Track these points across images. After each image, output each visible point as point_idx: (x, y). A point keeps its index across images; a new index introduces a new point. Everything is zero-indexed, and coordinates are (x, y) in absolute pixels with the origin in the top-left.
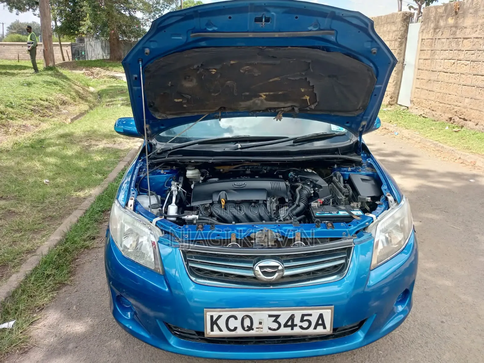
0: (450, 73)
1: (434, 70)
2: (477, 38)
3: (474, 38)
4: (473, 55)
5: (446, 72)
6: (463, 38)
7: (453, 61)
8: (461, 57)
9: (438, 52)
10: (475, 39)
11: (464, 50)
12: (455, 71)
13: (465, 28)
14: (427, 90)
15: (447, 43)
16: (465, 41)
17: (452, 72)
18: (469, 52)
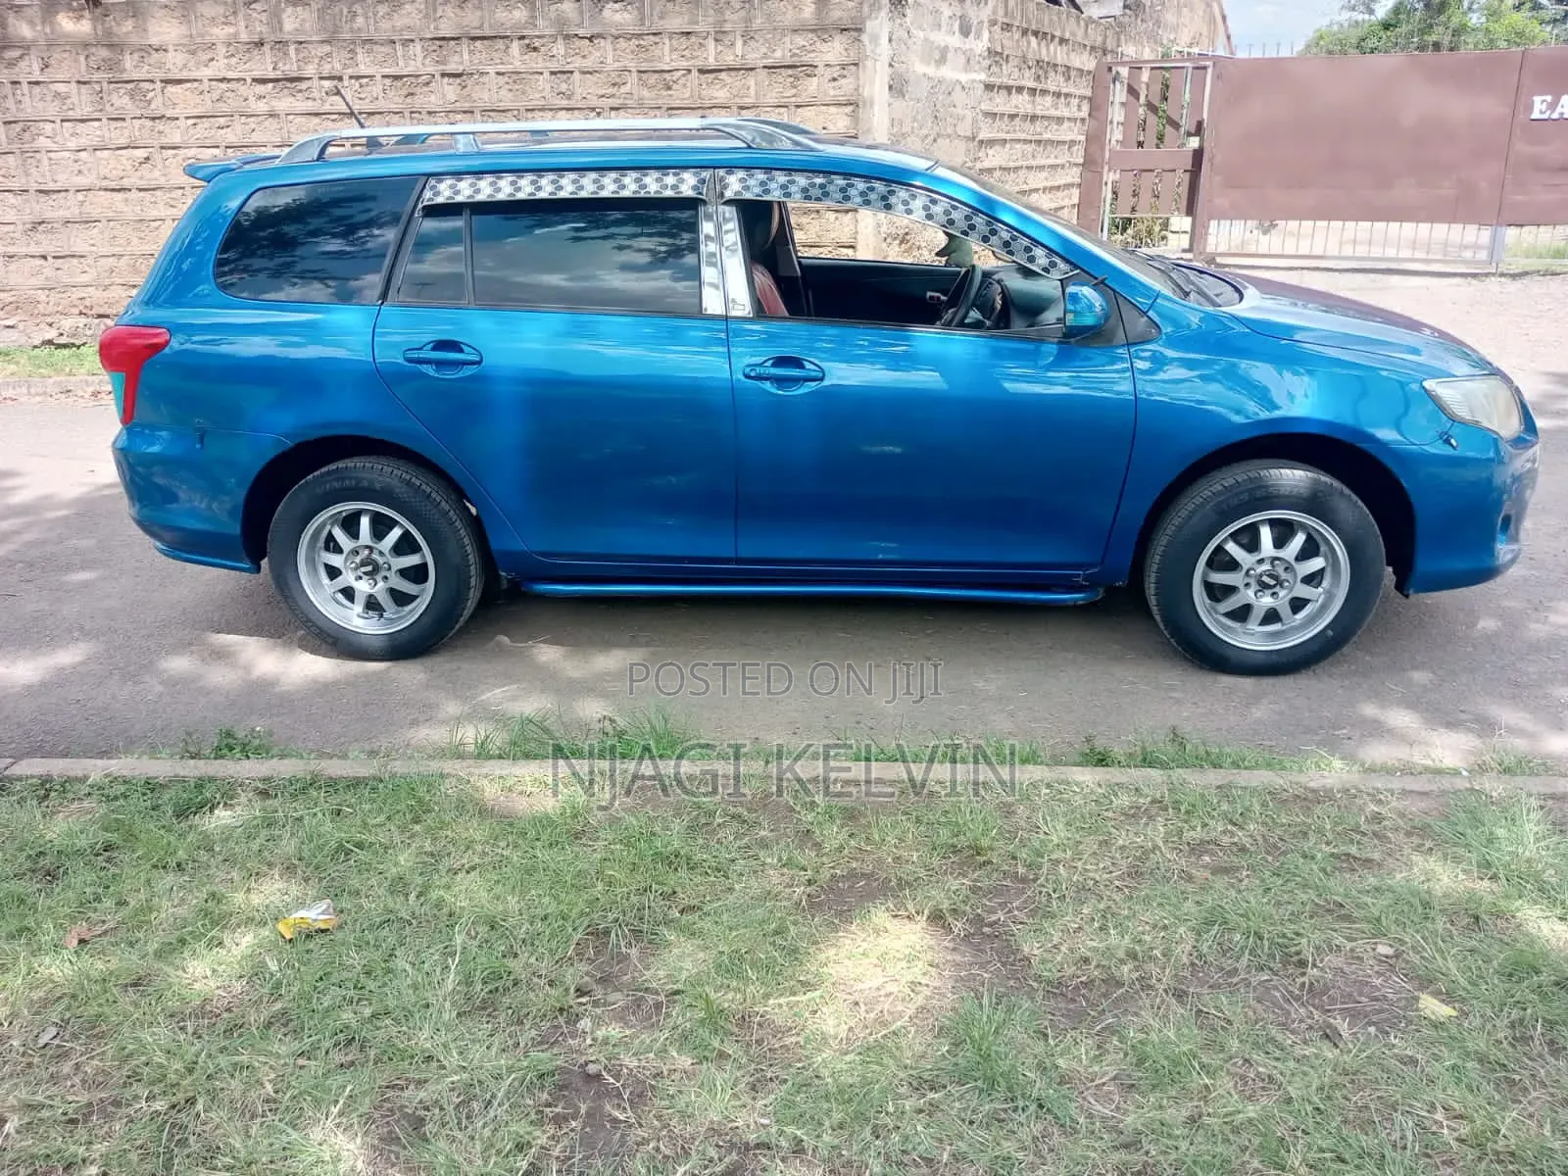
0: (140, 190)
1: (51, 186)
2: (222, 80)
3: (210, 80)
4: (225, 130)
5: (119, 190)
6: (162, 81)
7: (141, 153)
8: (176, 138)
9: (48, 127)
10: (214, 83)
11: (182, 117)
12: (162, 181)
13: (157, 50)
14: (44, 257)
15: (83, 98)
16: (170, 89)
17: (143, 184)
18: (206, 123)
